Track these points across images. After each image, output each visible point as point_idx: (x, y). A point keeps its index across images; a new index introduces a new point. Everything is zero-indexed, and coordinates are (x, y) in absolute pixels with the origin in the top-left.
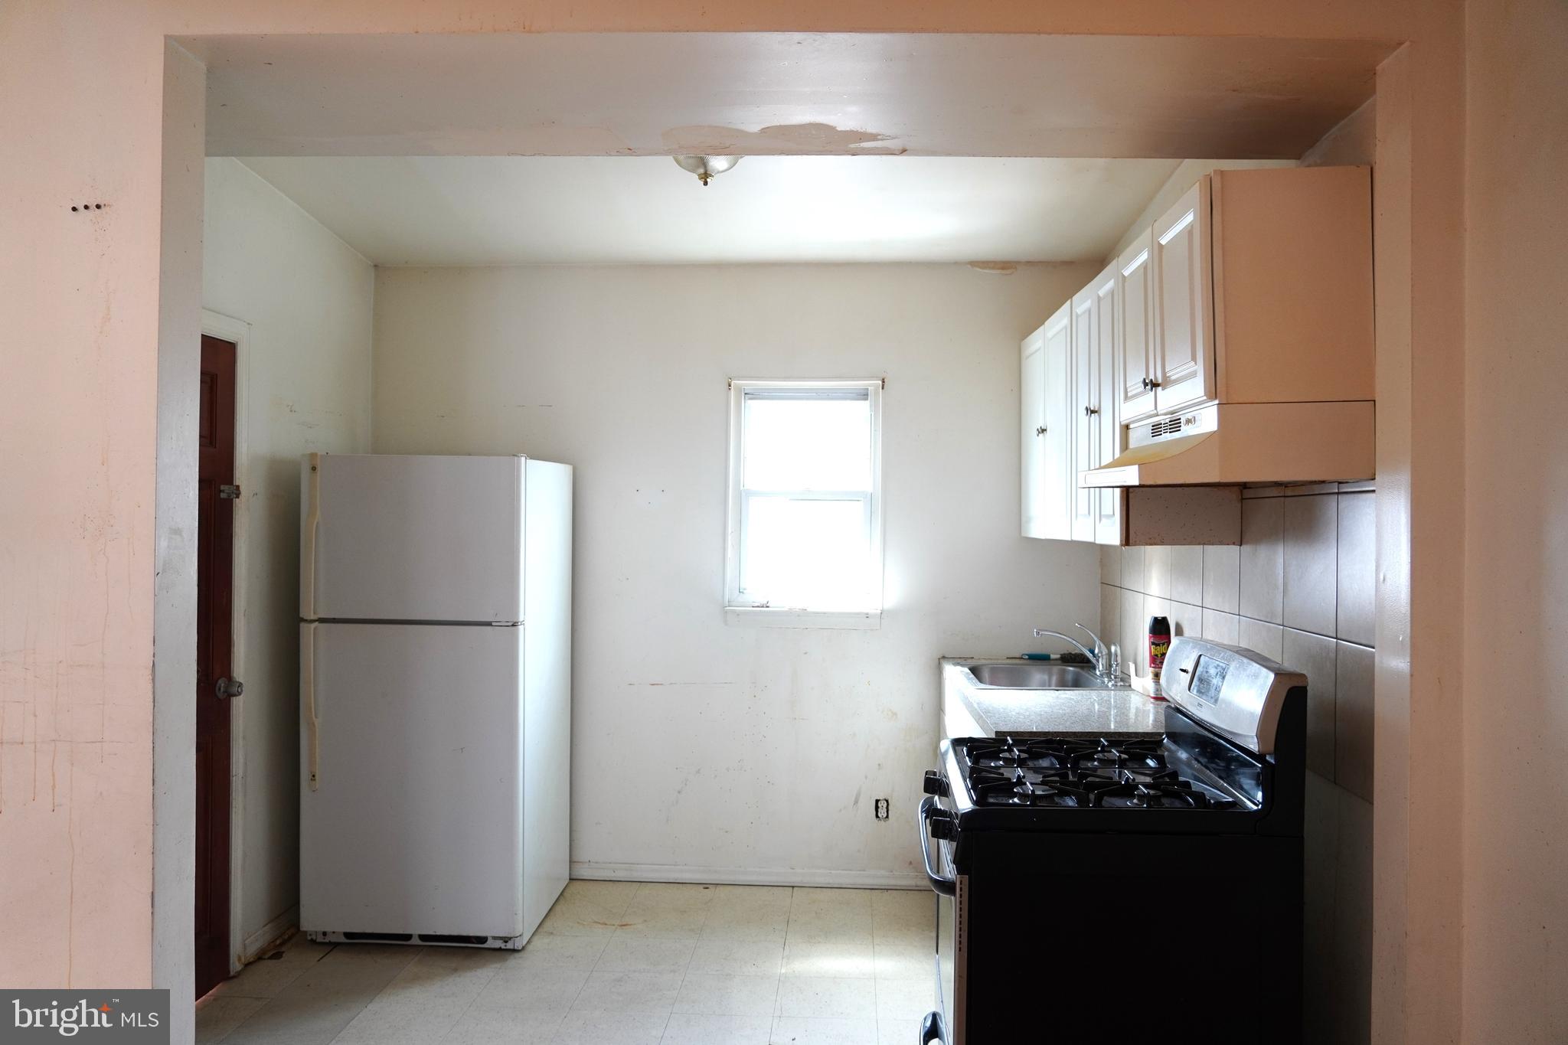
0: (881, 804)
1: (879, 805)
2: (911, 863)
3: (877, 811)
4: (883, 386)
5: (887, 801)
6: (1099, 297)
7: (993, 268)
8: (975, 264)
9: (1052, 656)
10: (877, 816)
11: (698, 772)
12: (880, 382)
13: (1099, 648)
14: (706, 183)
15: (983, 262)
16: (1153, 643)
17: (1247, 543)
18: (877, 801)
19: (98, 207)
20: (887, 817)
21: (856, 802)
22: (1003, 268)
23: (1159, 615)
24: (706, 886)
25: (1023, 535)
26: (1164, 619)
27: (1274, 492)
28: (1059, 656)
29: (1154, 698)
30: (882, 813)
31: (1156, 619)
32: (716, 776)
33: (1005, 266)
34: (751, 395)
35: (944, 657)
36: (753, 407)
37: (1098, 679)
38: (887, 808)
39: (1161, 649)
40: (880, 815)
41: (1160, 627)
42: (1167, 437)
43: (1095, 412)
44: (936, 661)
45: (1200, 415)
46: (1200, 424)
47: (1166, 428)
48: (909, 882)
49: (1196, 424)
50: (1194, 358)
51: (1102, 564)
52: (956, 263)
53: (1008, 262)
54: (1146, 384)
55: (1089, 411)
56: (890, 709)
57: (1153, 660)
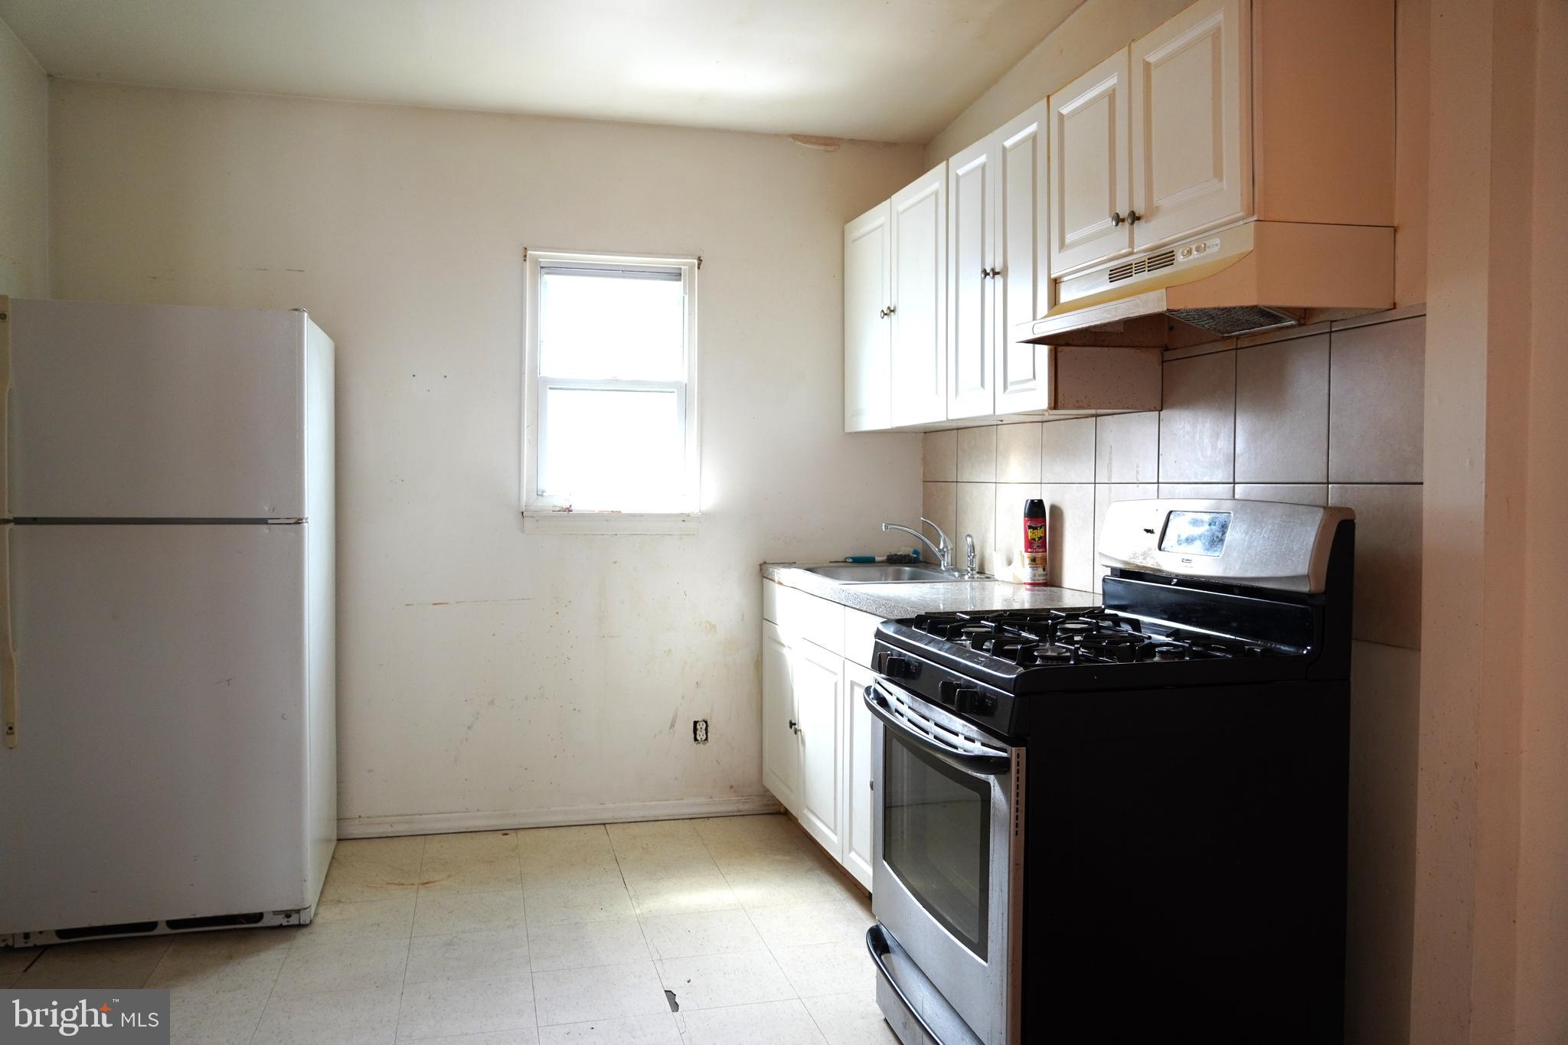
0: (701, 726)
1: (698, 727)
2: (731, 787)
3: (695, 734)
4: (699, 265)
5: (706, 722)
6: (1004, 149)
7: (812, 143)
8: (795, 137)
9: (878, 559)
10: (696, 739)
11: (492, 703)
12: (696, 261)
13: (945, 542)
15: (805, 136)
16: (1030, 527)
17: (1172, 406)
18: (695, 723)
20: (706, 739)
21: (672, 725)
22: (826, 145)
23: (1036, 497)
24: (505, 832)
25: (847, 430)
26: (1041, 501)
28: (885, 558)
29: (1031, 584)
30: (701, 735)
31: (1032, 501)
32: (512, 707)
33: (828, 142)
34: (548, 269)
35: (765, 563)
36: (551, 283)
37: (946, 574)
38: (706, 729)
39: (1039, 533)
40: (698, 738)
41: (1035, 510)
42: (1146, 276)
43: (995, 273)
44: (758, 568)
45: (1217, 241)
46: (1216, 249)
47: (1140, 267)
48: (732, 808)
49: (1208, 251)
50: (1218, 173)
51: (925, 462)
52: (776, 135)
53: (831, 138)
54: (1119, 220)
55: (986, 274)
56: (708, 622)
57: (1030, 544)
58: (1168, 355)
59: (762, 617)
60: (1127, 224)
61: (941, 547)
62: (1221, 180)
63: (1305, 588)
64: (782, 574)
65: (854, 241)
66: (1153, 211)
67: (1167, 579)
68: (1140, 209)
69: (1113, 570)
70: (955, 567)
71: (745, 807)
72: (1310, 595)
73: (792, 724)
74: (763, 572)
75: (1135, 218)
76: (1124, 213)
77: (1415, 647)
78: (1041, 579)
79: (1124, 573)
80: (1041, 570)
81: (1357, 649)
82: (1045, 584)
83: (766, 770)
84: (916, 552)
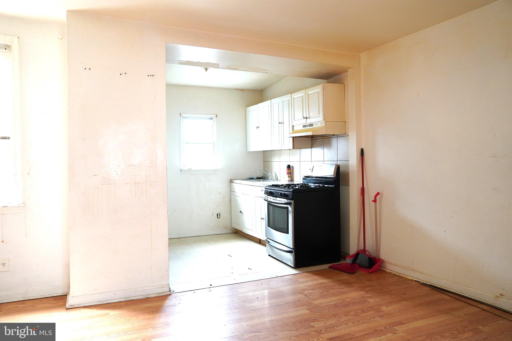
0: (219, 215)
2: (225, 228)
3: (217, 216)
6: (283, 101)
7: (239, 91)
8: (236, 89)
9: (254, 178)
10: (218, 218)
11: (175, 211)
12: (216, 116)
13: (270, 173)
14: (206, 71)
15: (238, 89)
16: (288, 170)
17: (313, 148)
18: (217, 214)
19: (153, 76)
20: (220, 217)
21: (213, 215)
22: (242, 91)
23: (289, 164)
24: (179, 238)
25: (247, 151)
26: (290, 165)
27: (321, 138)
28: (256, 178)
29: (288, 180)
30: (219, 217)
32: (179, 211)
33: (242, 90)
34: (185, 118)
35: (232, 179)
37: (270, 180)
38: (220, 215)
39: (289, 171)
40: (218, 217)
41: (289, 167)
42: (309, 127)
43: (282, 123)
44: (230, 181)
45: (319, 124)
46: (319, 125)
47: (308, 126)
48: (225, 232)
49: (318, 125)
50: (319, 114)
51: (263, 157)
52: (232, 89)
53: (243, 89)
54: (304, 118)
55: (280, 123)
56: (220, 192)
57: (288, 173)
58: (313, 139)
59: (231, 191)
60: (305, 119)
61: (269, 175)
62: (320, 115)
63: (333, 177)
64: (236, 181)
65: (249, 111)
66: (309, 118)
67: (313, 177)
68: (308, 117)
69: (304, 176)
70: (271, 179)
71: (228, 232)
72: (334, 178)
73: (240, 212)
74: (231, 181)
75: (307, 118)
76: (305, 117)
77: (349, 185)
78: (290, 180)
79: (306, 177)
80: (290, 178)
81: (341, 187)
82: (291, 181)
83: (233, 223)
84: (262, 176)
